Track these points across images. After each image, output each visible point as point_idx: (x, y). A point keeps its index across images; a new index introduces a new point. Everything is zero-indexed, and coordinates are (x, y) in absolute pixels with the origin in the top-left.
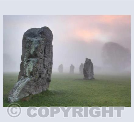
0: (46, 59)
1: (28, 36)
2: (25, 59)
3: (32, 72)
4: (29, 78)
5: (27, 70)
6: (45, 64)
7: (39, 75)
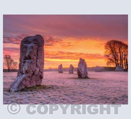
0: (38, 60)
1: (24, 43)
2: (22, 60)
3: (27, 70)
4: (25, 75)
5: (24, 68)
6: (38, 64)
7: (33, 73)
